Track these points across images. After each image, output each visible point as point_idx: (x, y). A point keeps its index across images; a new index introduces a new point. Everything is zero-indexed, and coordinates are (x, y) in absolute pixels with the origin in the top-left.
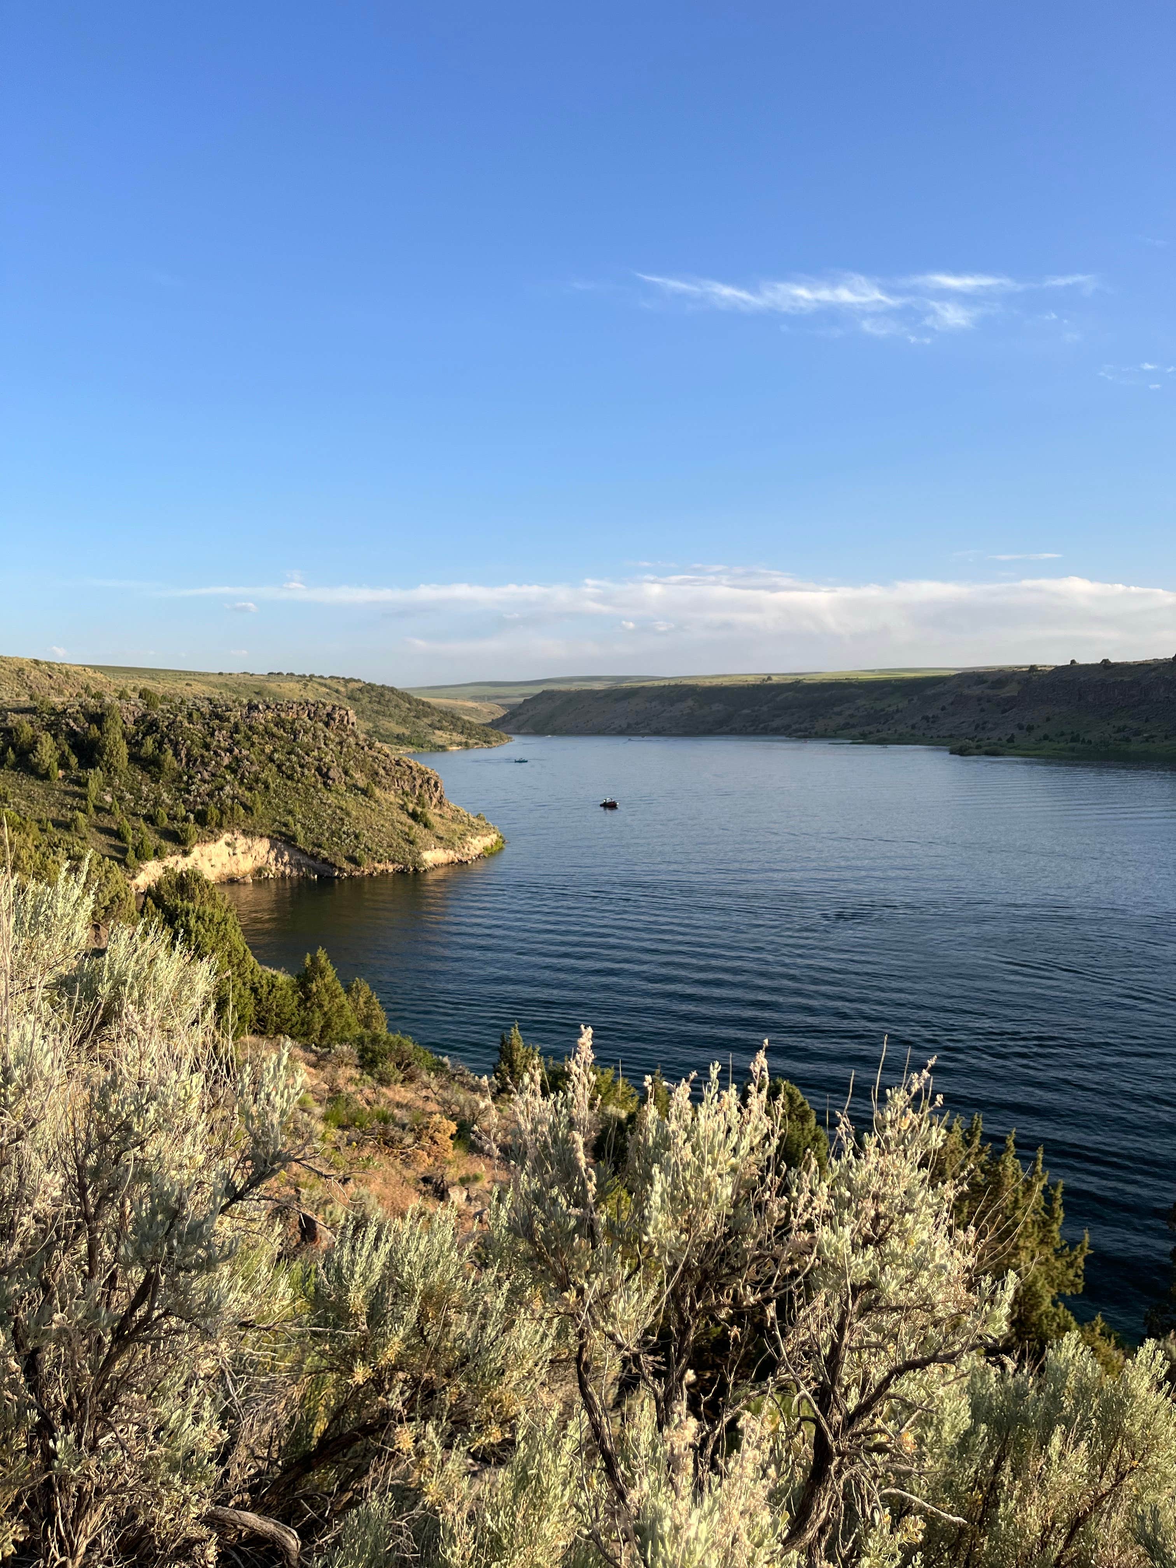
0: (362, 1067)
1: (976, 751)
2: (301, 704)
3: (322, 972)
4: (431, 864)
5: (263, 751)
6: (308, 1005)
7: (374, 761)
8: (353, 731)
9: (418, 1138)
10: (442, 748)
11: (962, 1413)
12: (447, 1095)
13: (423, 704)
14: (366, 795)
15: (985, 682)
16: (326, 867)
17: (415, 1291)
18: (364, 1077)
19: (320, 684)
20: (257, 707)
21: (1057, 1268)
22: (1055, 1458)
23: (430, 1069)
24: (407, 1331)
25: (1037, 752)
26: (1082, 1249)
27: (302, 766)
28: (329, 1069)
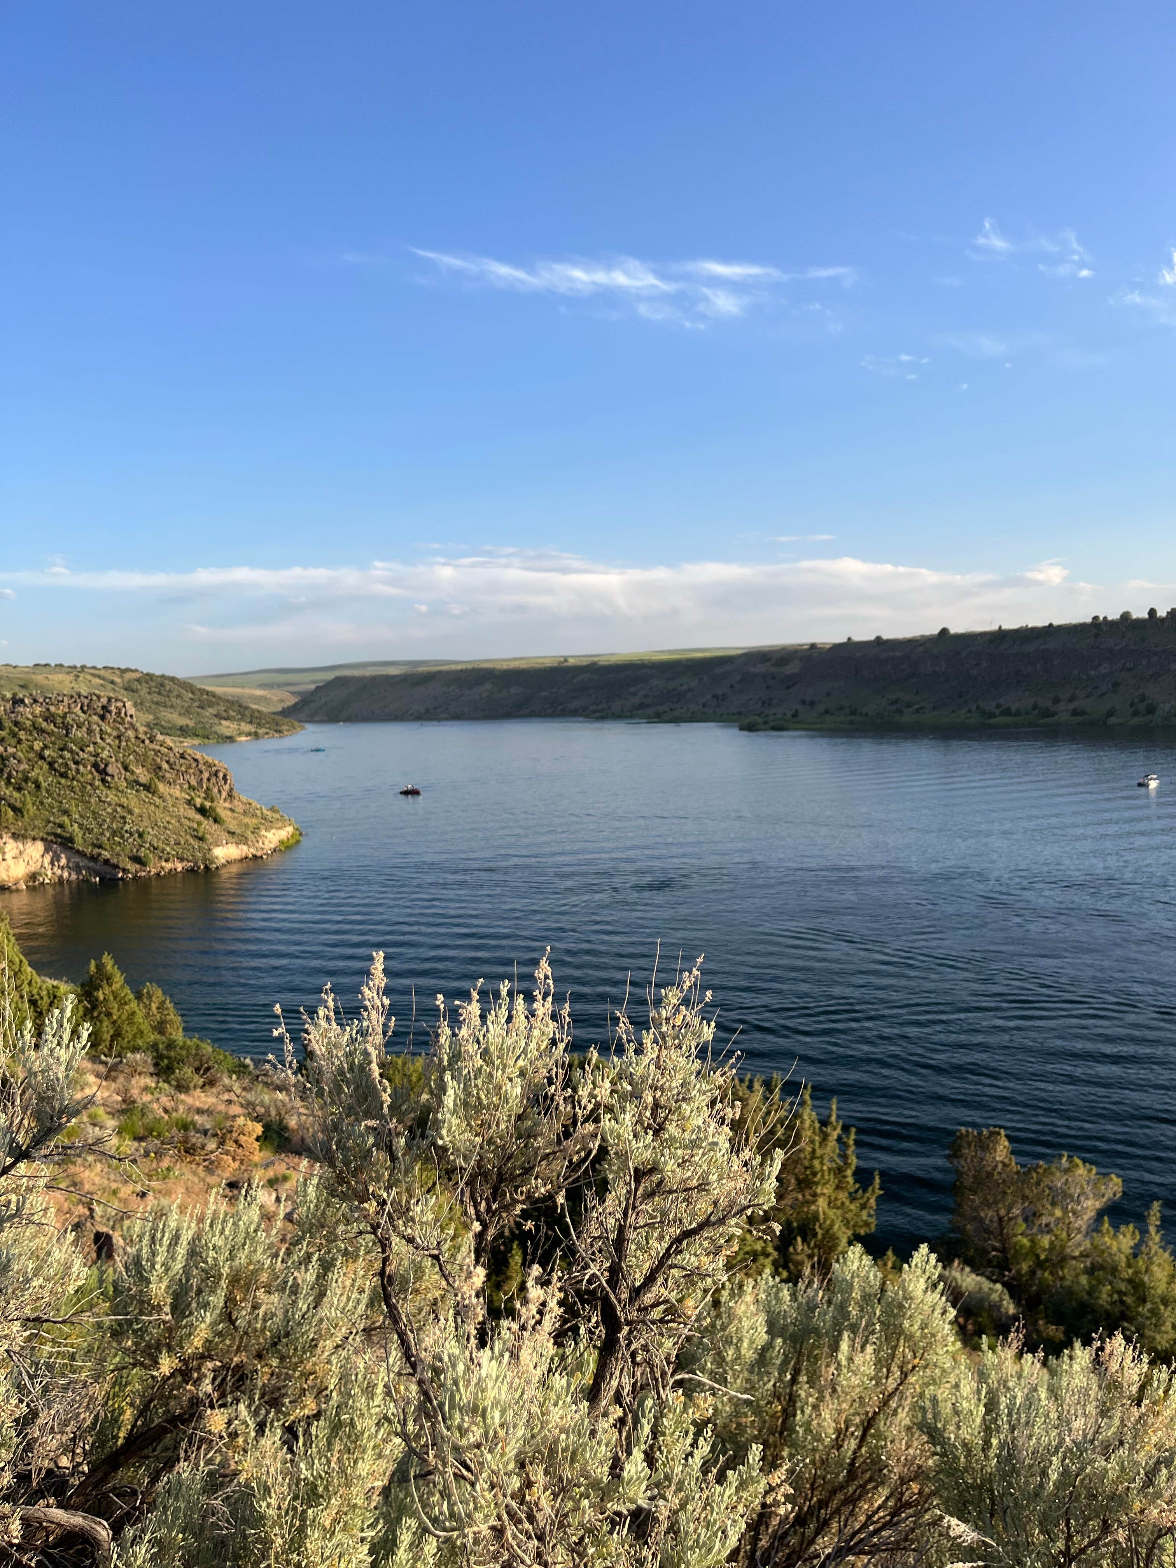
0: (157, 1075)
1: (764, 727)
2: (72, 697)
3: (109, 979)
4: (223, 861)
5: (31, 748)
6: (95, 1014)
7: (156, 755)
8: (131, 724)
9: (222, 1143)
10: (230, 739)
11: (759, 1329)
12: (250, 1096)
13: (208, 693)
14: (148, 791)
15: (768, 660)
16: (108, 869)
17: (220, 1275)
18: (161, 1085)
19: (92, 675)
20: (22, 701)
21: (851, 1210)
22: (844, 1362)
23: (231, 1072)
24: (214, 1316)
25: (819, 726)
26: (873, 1191)
27: (76, 763)
28: (121, 1079)
